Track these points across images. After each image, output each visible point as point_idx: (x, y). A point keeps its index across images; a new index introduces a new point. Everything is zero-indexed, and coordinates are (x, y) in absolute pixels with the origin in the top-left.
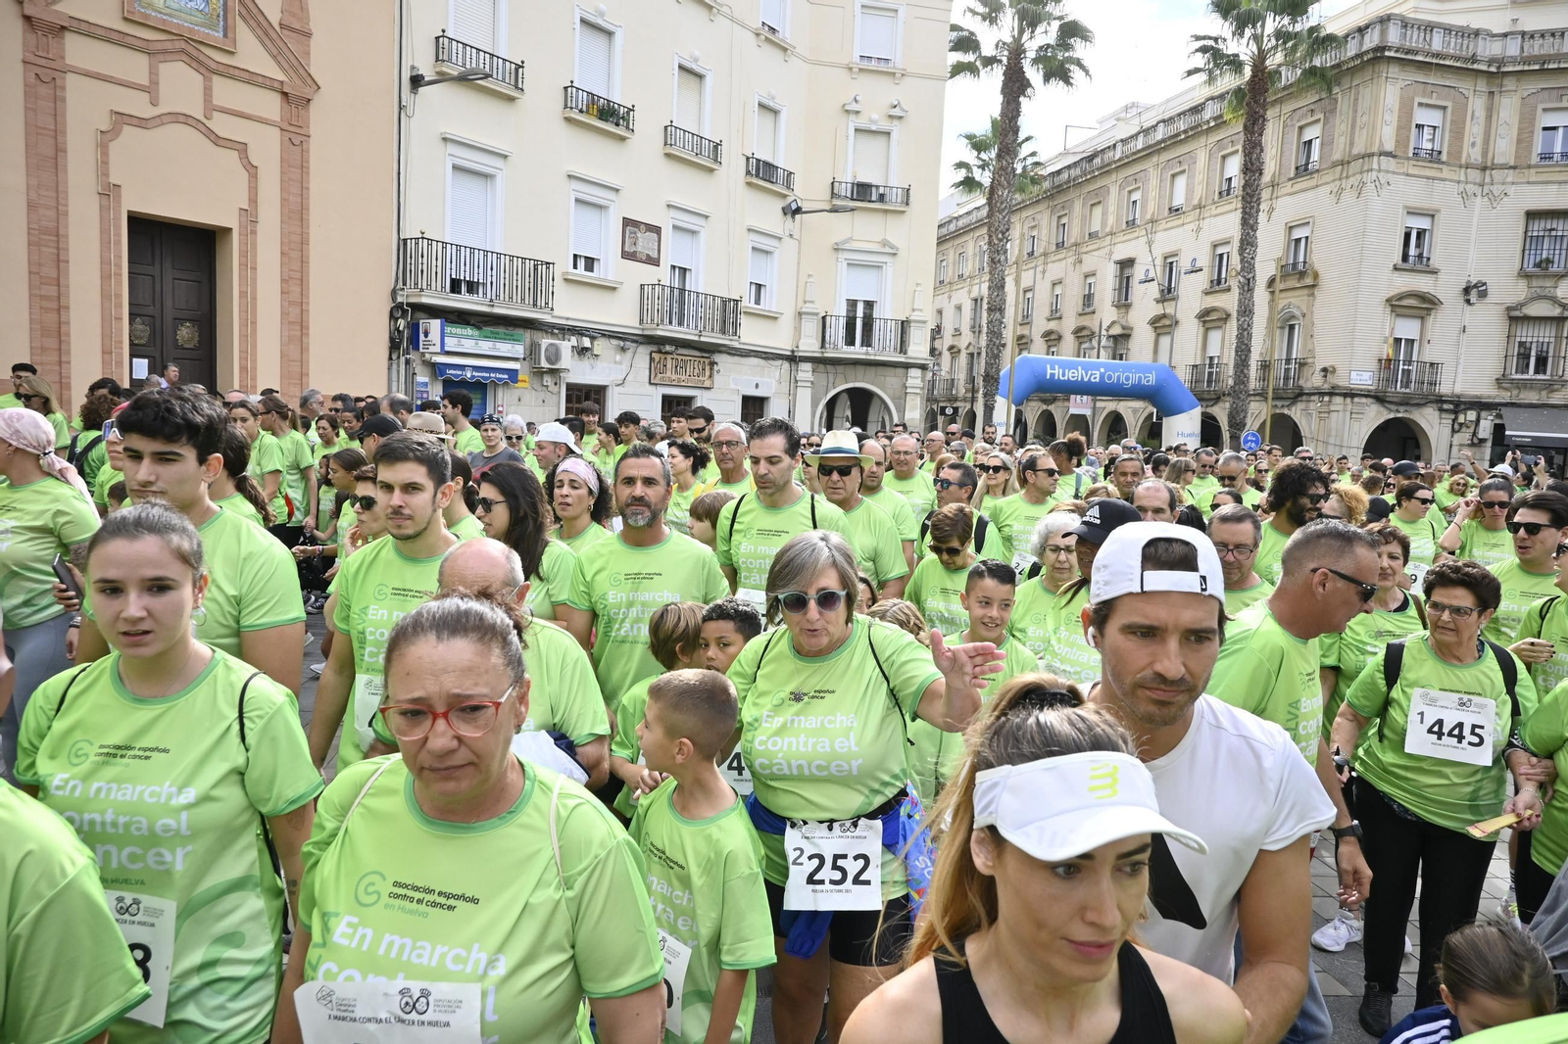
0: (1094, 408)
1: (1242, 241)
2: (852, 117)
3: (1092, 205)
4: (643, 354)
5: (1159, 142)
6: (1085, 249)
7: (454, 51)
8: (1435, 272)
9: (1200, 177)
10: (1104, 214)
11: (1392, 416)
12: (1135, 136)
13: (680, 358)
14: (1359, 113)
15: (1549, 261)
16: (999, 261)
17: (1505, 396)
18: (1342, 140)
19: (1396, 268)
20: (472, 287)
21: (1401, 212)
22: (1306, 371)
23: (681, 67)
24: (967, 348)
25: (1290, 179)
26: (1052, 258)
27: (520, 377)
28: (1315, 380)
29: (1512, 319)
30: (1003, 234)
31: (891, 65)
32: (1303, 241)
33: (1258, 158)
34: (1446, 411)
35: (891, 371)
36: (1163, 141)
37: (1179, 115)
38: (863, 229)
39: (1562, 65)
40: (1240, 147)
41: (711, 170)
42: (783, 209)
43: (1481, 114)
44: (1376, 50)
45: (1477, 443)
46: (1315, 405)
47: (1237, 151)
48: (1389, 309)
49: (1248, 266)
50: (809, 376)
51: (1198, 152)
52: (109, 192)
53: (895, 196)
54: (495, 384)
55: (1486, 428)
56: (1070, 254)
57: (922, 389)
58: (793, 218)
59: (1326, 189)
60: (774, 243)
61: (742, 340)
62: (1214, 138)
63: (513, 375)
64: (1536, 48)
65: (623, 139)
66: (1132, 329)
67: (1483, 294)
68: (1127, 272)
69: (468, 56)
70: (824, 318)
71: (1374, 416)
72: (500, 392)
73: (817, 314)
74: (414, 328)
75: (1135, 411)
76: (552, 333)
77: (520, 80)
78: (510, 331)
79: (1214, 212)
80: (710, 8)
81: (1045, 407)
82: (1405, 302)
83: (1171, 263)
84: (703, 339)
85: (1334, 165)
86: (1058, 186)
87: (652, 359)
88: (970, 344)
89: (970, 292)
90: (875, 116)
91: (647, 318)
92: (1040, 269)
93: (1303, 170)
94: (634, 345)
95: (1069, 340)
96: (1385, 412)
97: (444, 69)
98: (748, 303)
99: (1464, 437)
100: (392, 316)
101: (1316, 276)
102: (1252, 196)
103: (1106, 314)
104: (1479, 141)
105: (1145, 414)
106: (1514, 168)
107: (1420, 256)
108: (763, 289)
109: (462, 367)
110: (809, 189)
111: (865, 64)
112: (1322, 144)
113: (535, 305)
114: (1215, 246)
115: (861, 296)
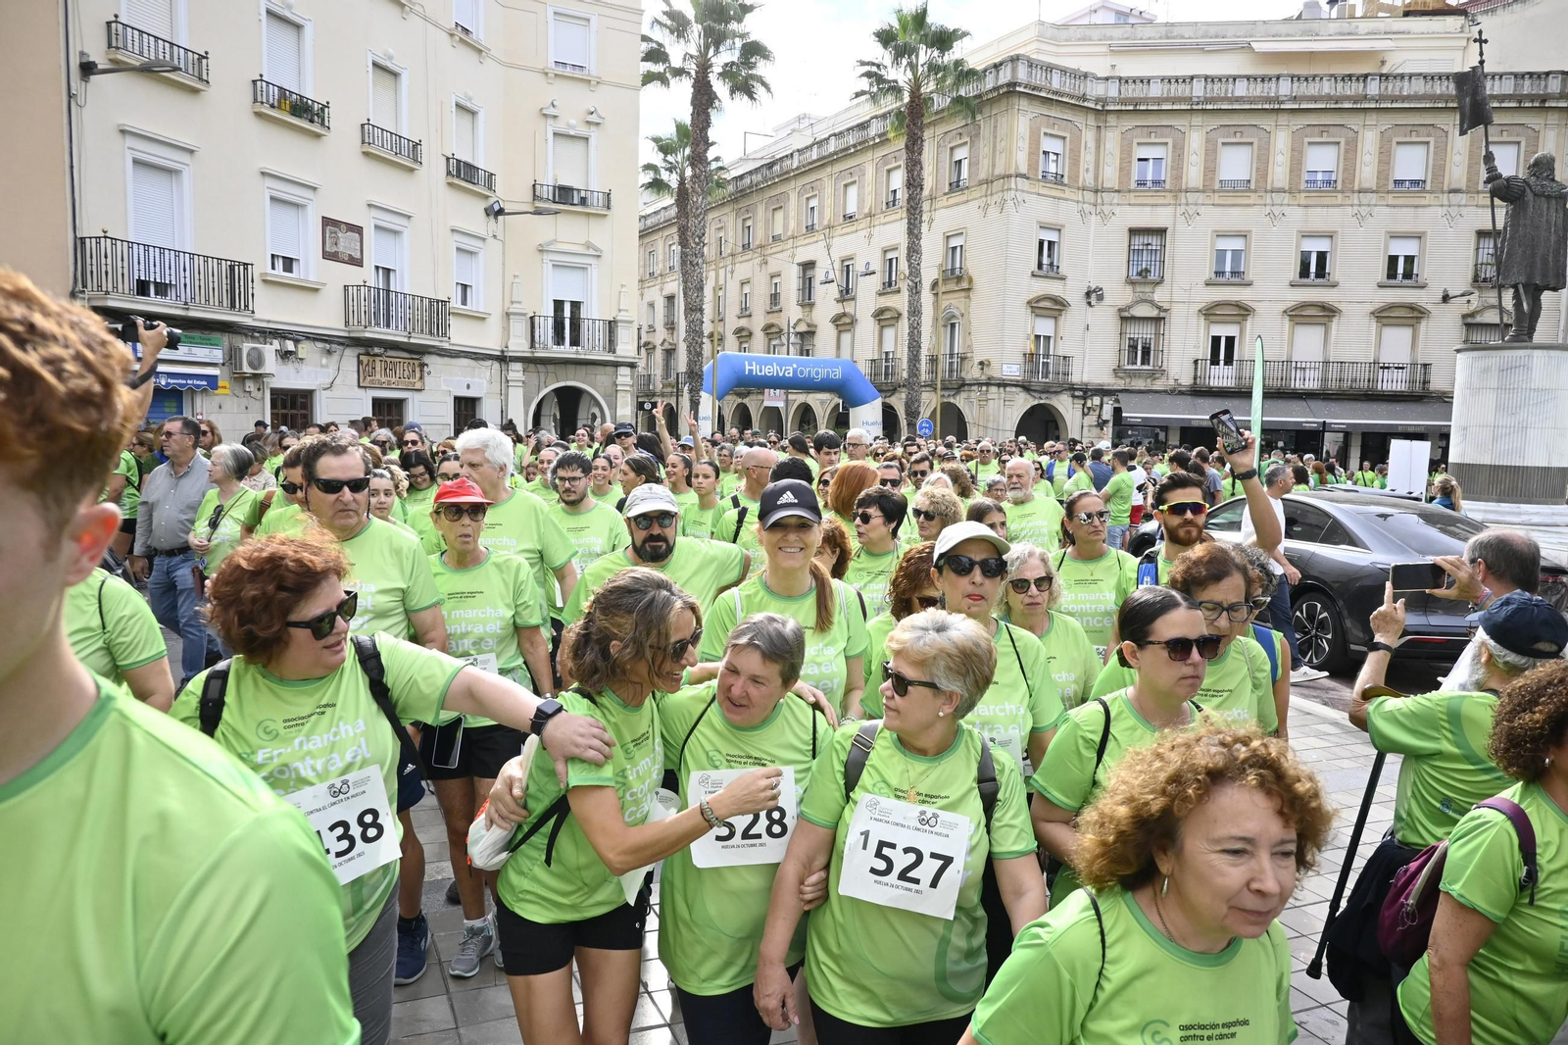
0: (787, 401)
1: (909, 248)
2: (550, 121)
3: (774, 210)
4: (350, 358)
5: (832, 155)
6: (770, 251)
7: (129, 38)
8: (1063, 279)
9: (869, 188)
10: (786, 218)
11: (1036, 402)
12: (809, 147)
13: (389, 360)
14: (998, 139)
15: (1147, 271)
16: (697, 264)
17: (1120, 384)
18: (986, 161)
19: (1033, 275)
20: (162, 289)
21: (1035, 226)
22: (967, 364)
23: (375, 64)
24: (662, 344)
25: (945, 194)
26: (739, 258)
27: (220, 384)
28: (973, 373)
29: (1122, 318)
30: (700, 238)
31: (586, 72)
32: (959, 249)
33: (919, 175)
34: (1077, 397)
35: (601, 369)
36: (836, 153)
37: (848, 130)
38: (567, 231)
39: (1150, 108)
40: (902, 163)
41: (412, 170)
42: (486, 210)
43: (1092, 144)
44: (1009, 85)
45: (1101, 424)
46: (975, 394)
47: (900, 166)
48: (1029, 310)
49: (915, 272)
50: (520, 375)
51: (866, 165)
53: (597, 200)
54: (192, 391)
55: (1107, 413)
56: (756, 255)
57: (632, 386)
58: (496, 218)
59: (975, 204)
60: (479, 244)
61: (452, 341)
62: (880, 153)
63: (212, 381)
64: (1132, 91)
65: (318, 136)
66: (816, 326)
67: (1100, 298)
68: (809, 274)
69: (146, 44)
70: (532, 318)
71: (1023, 403)
72: (198, 400)
73: (525, 314)
75: (822, 402)
76: (253, 337)
77: (205, 72)
78: (207, 335)
79: (883, 221)
80: (403, 6)
81: (740, 400)
82: (1042, 304)
83: (848, 266)
84: (412, 341)
85: (981, 183)
86: (741, 191)
87: (360, 362)
88: (665, 340)
89: (662, 290)
90: (573, 122)
91: (353, 320)
92: (729, 268)
93: (955, 186)
94: (341, 347)
95: (759, 338)
96: (1031, 399)
97: (119, 57)
98: (456, 303)
99: (1092, 419)
101: (971, 280)
102: (915, 209)
103: (792, 312)
104: (1092, 168)
105: (832, 405)
106: (1118, 191)
107: (1051, 264)
108: (468, 290)
110: (511, 191)
111: (560, 70)
112: (970, 164)
113: (233, 306)
114: (885, 252)
115: (568, 297)
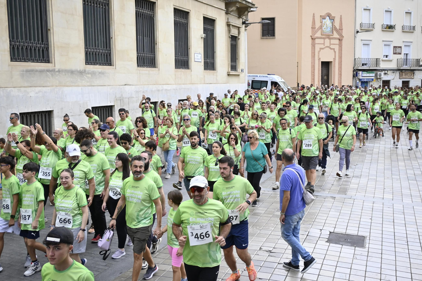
4: (398, 73)
7: (363, 25)
13: (406, 73)
20: (366, 64)
23: (406, 13)
41: (413, 32)
52: (319, 59)
54: (369, 81)
63: (373, 79)
65: (393, 31)
69: (366, 25)
72: (370, 83)
74: (357, 73)
76: (380, 71)
77: (374, 26)
78: (372, 72)
84: (411, 68)
87: (400, 74)
91: (399, 66)
94: (396, 71)
100: (353, 72)
109: (364, 79)
113: (377, 66)
